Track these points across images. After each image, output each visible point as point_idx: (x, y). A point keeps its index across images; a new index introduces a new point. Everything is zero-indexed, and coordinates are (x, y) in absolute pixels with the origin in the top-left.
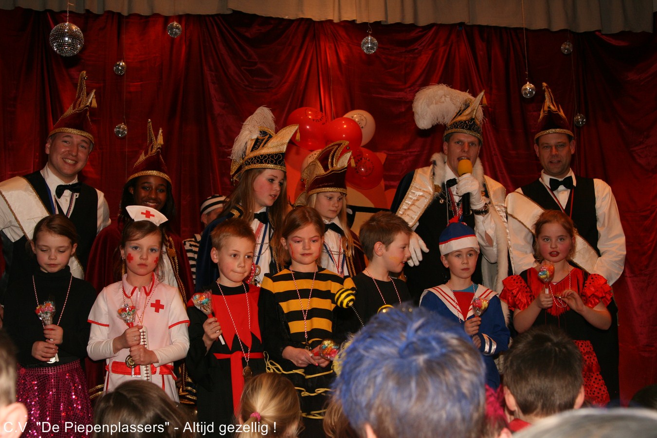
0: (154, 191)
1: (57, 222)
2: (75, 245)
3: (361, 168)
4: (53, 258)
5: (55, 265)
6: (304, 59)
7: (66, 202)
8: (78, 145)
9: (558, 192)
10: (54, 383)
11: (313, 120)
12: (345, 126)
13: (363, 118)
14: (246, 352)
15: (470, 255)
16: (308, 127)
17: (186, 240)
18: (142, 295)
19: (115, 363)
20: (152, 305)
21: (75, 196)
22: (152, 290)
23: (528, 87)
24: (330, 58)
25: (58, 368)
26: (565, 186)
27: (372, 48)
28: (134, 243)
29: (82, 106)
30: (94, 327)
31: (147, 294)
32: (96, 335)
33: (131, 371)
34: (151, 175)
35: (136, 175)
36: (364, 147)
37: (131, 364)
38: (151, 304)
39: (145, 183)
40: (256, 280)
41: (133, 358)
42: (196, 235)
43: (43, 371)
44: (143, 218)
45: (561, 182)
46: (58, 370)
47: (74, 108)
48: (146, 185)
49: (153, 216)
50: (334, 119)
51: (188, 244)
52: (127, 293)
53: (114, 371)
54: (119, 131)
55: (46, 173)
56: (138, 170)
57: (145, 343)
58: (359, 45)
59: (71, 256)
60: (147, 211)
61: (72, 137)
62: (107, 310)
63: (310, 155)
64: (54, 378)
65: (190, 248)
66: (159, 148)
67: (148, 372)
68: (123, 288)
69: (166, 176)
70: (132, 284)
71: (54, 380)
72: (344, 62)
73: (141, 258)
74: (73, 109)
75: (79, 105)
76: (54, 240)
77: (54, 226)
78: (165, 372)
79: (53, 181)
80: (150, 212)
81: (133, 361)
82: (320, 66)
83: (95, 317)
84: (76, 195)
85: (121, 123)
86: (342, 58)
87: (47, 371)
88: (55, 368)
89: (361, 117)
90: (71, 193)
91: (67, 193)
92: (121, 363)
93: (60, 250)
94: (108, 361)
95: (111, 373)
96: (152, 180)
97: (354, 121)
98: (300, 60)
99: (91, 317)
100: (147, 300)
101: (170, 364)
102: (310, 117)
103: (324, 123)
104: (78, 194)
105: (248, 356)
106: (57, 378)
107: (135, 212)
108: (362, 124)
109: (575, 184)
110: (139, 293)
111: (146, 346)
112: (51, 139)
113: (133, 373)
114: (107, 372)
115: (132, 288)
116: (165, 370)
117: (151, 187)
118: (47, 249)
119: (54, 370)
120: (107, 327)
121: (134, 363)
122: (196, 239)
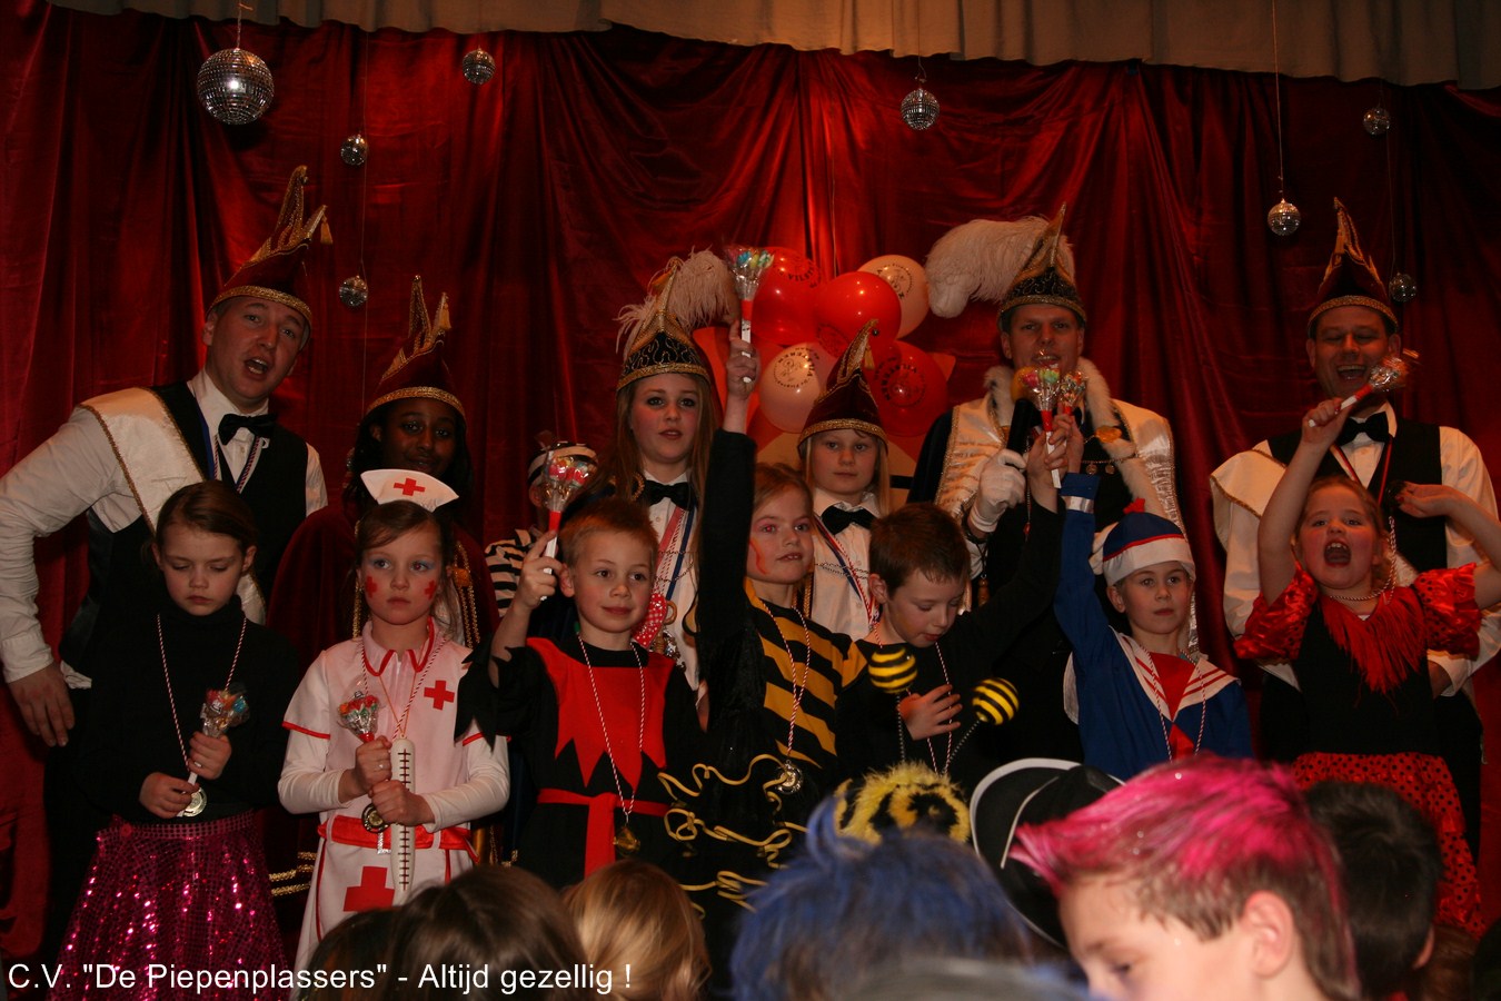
0: (428, 433)
1: (208, 503)
2: (251, 550)
3: (897, 389)
4: (199, 583)
5: (203, 600)
6: (773, 137)
7: (238, 455)
8: (278, 326)
9: (1353, 449)
10: (196, 859)
11: (791, 277)
12: (862, 292)
13: (903, 273)
14: (627, 798)
15: (1175, 580)
16: (778, 292)
17: (495, 544)
18: (406, 669)
19: (340, 819)
20: (428, 693)
21: (260, 443)
22: (429, 659)
23: (1283, 208)
24: (832, 135)
25: (206, 826)
26: (1369, 435)
27: (924, 116)
28: (376, 553)
29: (292, 242)
30: (296, 739)
31: (418, 668)
32: (300, 758)
33: (378, 839)
34: (421, 398)
35: (388, 398)
36: (904, 339)
37: (375, 824)
38: (426, 689)
39: (408, 414)
40: (665, 635)
41: (380, 810)
42: (519, 532)
43: (172, 831)
44: (398, 495)
45: (1362, 424)
46: (206, 831)
47: (274, 246)
48: (411, 418)
49: (422, 489)
50: (838, 275)
51: (500, 552)
52: (372, 665)
53: (337, 838)
54: (349, 293)
55: (200, 385)
56: (391, 386)
57: (408, 779)
58: (897, 106)
59: (241, 574)
60: (408, 480)
61: (267, 308)
62: (327, 701)
63: (782, 356)
64: (197, 848)
65: (506, 561)
66: (439, 338)
67: (408, 843)
68: (364, 654)
69: (454, 400)
70: (381, 643)
71: (196, 854)
72: (862, 145)
73: (394, 585)
74: (272, 249)
75: (287, 241)
76: (201, 545)
77: (200, 513)
78: (453, 844)
79: (214, 405)
80: (415, 482)
81: (379, 816)
82: (807, 152)
83: (299, 715)
84: (264, 443)
85: (355, 276)
86: (859, 136)
87: (182, 833)
88: (200, 827)
89: (898, 271)
90: (252, 436)
91: (243, 434)
92: (354, 821)
93: (216, 566)
94: (323, 817)
95: (330, 842)
96: (425, 409)
97: (882, 281)
98: (763, 138)
99: (290, 717)
100: (417, 682)
101: (463, 826)
102: (783, 269)
103: (815, 285)
104: (267, 441)
105: (629, 807)
106: (202, 848)
107: (382, 484)
108: (903, 287)
109: (1392, 430)
110: (399, 664)
111: (407, 786)
112: (216, 312)
113: (381, 844)
114: (322, 840)
115: (382, 654)
116: (452, 840)
117: (420, 424)
118: (187, 565)
119: (197, 830)
120: (325, 740)
121: (381, 822)
122: (518, 541)
